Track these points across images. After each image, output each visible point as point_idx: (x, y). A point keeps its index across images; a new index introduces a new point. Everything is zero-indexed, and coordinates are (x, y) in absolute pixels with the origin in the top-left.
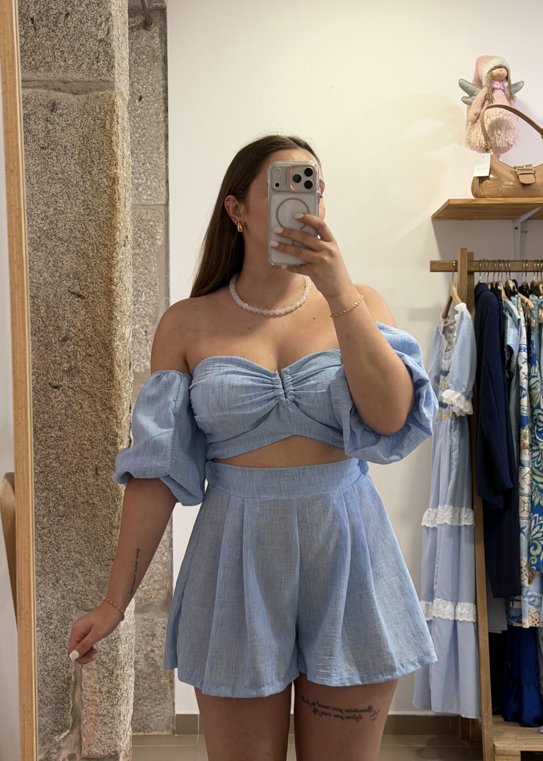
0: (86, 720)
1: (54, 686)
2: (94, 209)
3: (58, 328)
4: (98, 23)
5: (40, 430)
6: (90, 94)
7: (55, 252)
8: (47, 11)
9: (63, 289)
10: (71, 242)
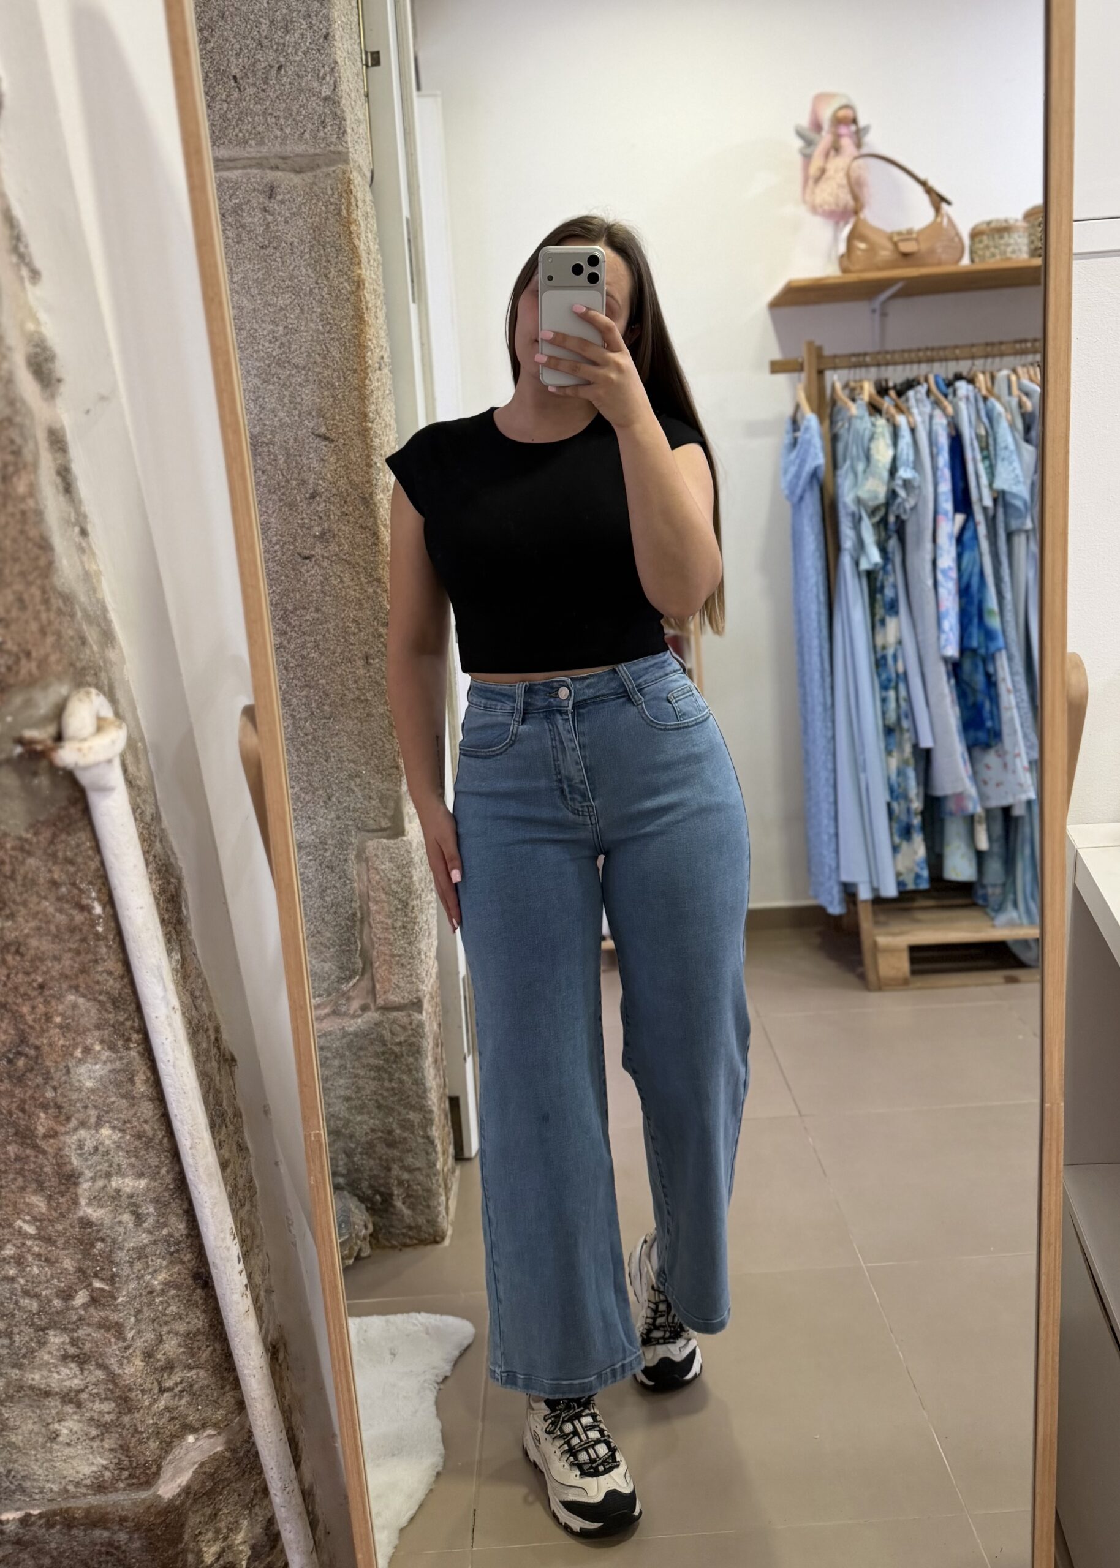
0: (378, 964)
1: (336, 926)
2: (335, 324)
3: (304, 482)
4: (321, 75)
5: (292, 612)
6: (318, 172)
7: (291, 383)
8: (254, 64)
9: (304, 431)
10: (309, 369)
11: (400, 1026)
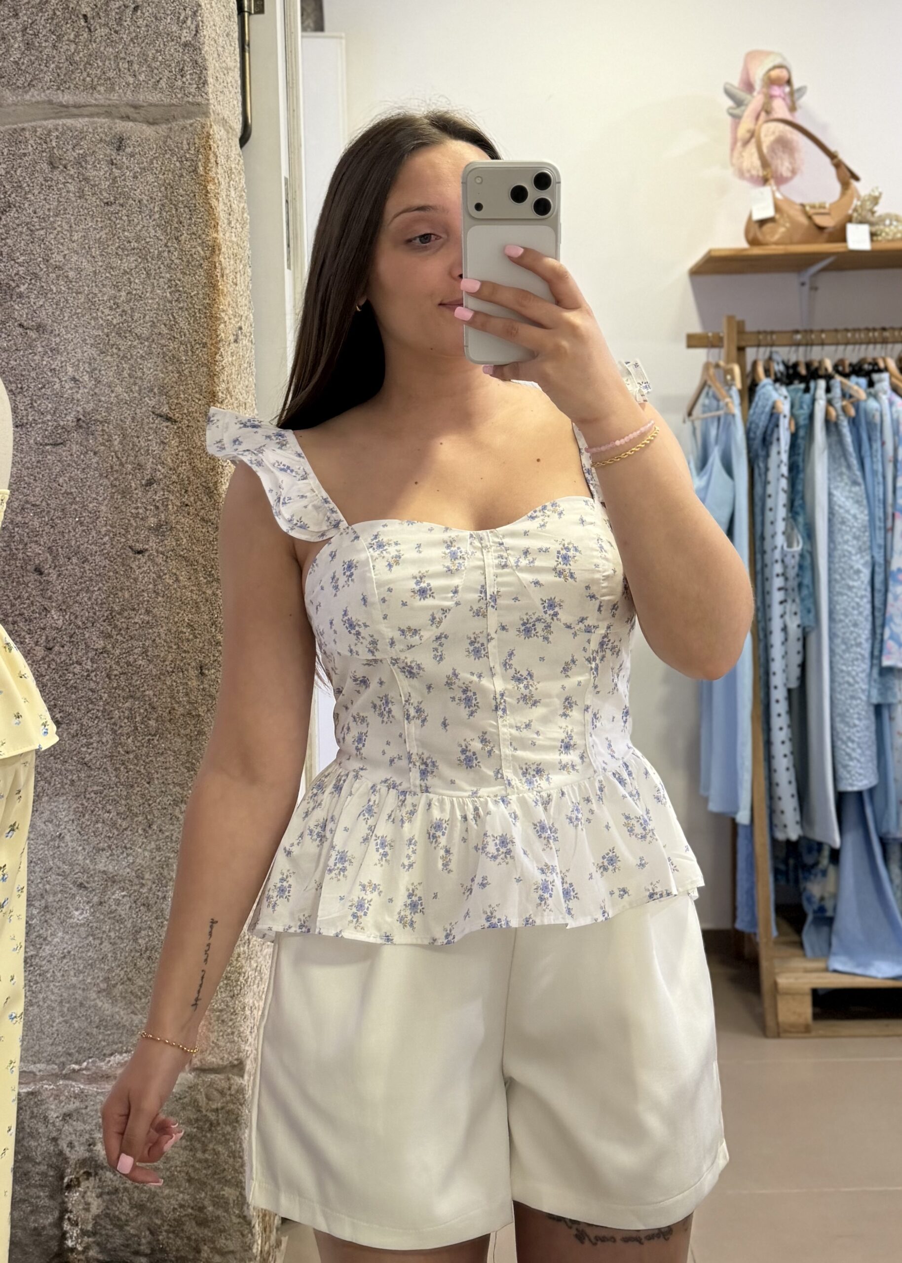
2: (185, 292)
3: (140, 466)
4: (181, 18)
5: (119, 614)
6: (174, 124)
7: (132, 355)
8: (107, 4)
9: (144, 409)
10: (153, 341)
11: (217, 1090)
